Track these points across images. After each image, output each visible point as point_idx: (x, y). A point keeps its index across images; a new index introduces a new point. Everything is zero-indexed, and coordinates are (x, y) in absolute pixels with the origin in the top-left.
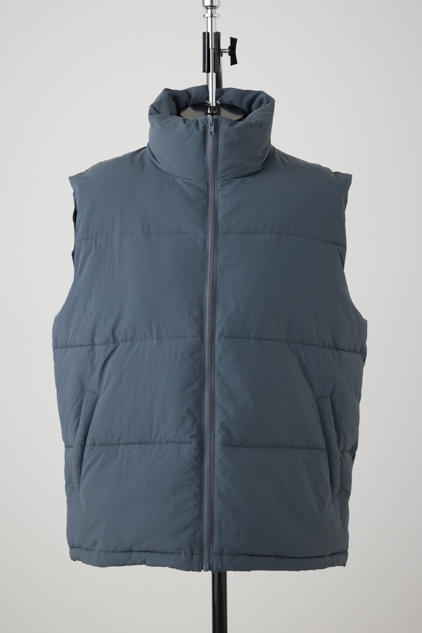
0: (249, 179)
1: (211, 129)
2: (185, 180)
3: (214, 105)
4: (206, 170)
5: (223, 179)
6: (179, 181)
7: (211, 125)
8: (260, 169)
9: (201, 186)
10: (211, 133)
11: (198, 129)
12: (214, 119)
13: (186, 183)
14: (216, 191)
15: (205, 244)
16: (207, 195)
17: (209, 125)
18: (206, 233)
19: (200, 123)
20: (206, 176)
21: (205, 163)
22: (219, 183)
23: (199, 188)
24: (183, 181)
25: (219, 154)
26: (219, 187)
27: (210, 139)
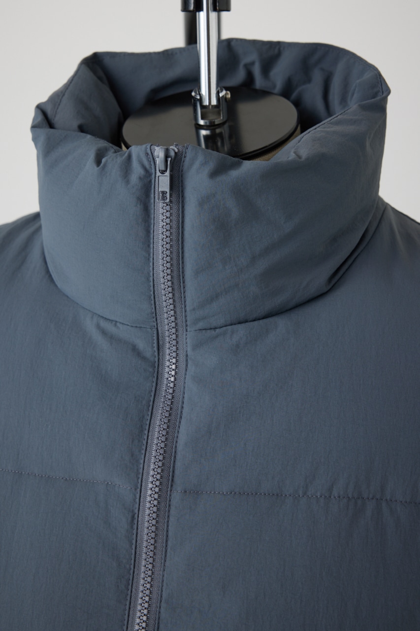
0: (281, 324)
1: (163, 183)
2: (103, 324)
3: (214, 102)
4: (153, 299)
5: (201, 325)
6: (89, 325)
7: (163, 172)
8: (326, 290)
9: (141, 345)
10: (164, 193)
11: (128, 182)
12: (172, 154)
13: (104, 332)
14: (182, 358)
15: (133, 519)
16: (156, 368)
17: (158, 174)
18: (138, 487)
19: (135, 164)
20: (155, 315)
21: (150, 280)
22: (188, 339)
23: (134, 349)
24: (98, 326)
25: (187, 255)
26: (189, 349)
27: (161, 211)
